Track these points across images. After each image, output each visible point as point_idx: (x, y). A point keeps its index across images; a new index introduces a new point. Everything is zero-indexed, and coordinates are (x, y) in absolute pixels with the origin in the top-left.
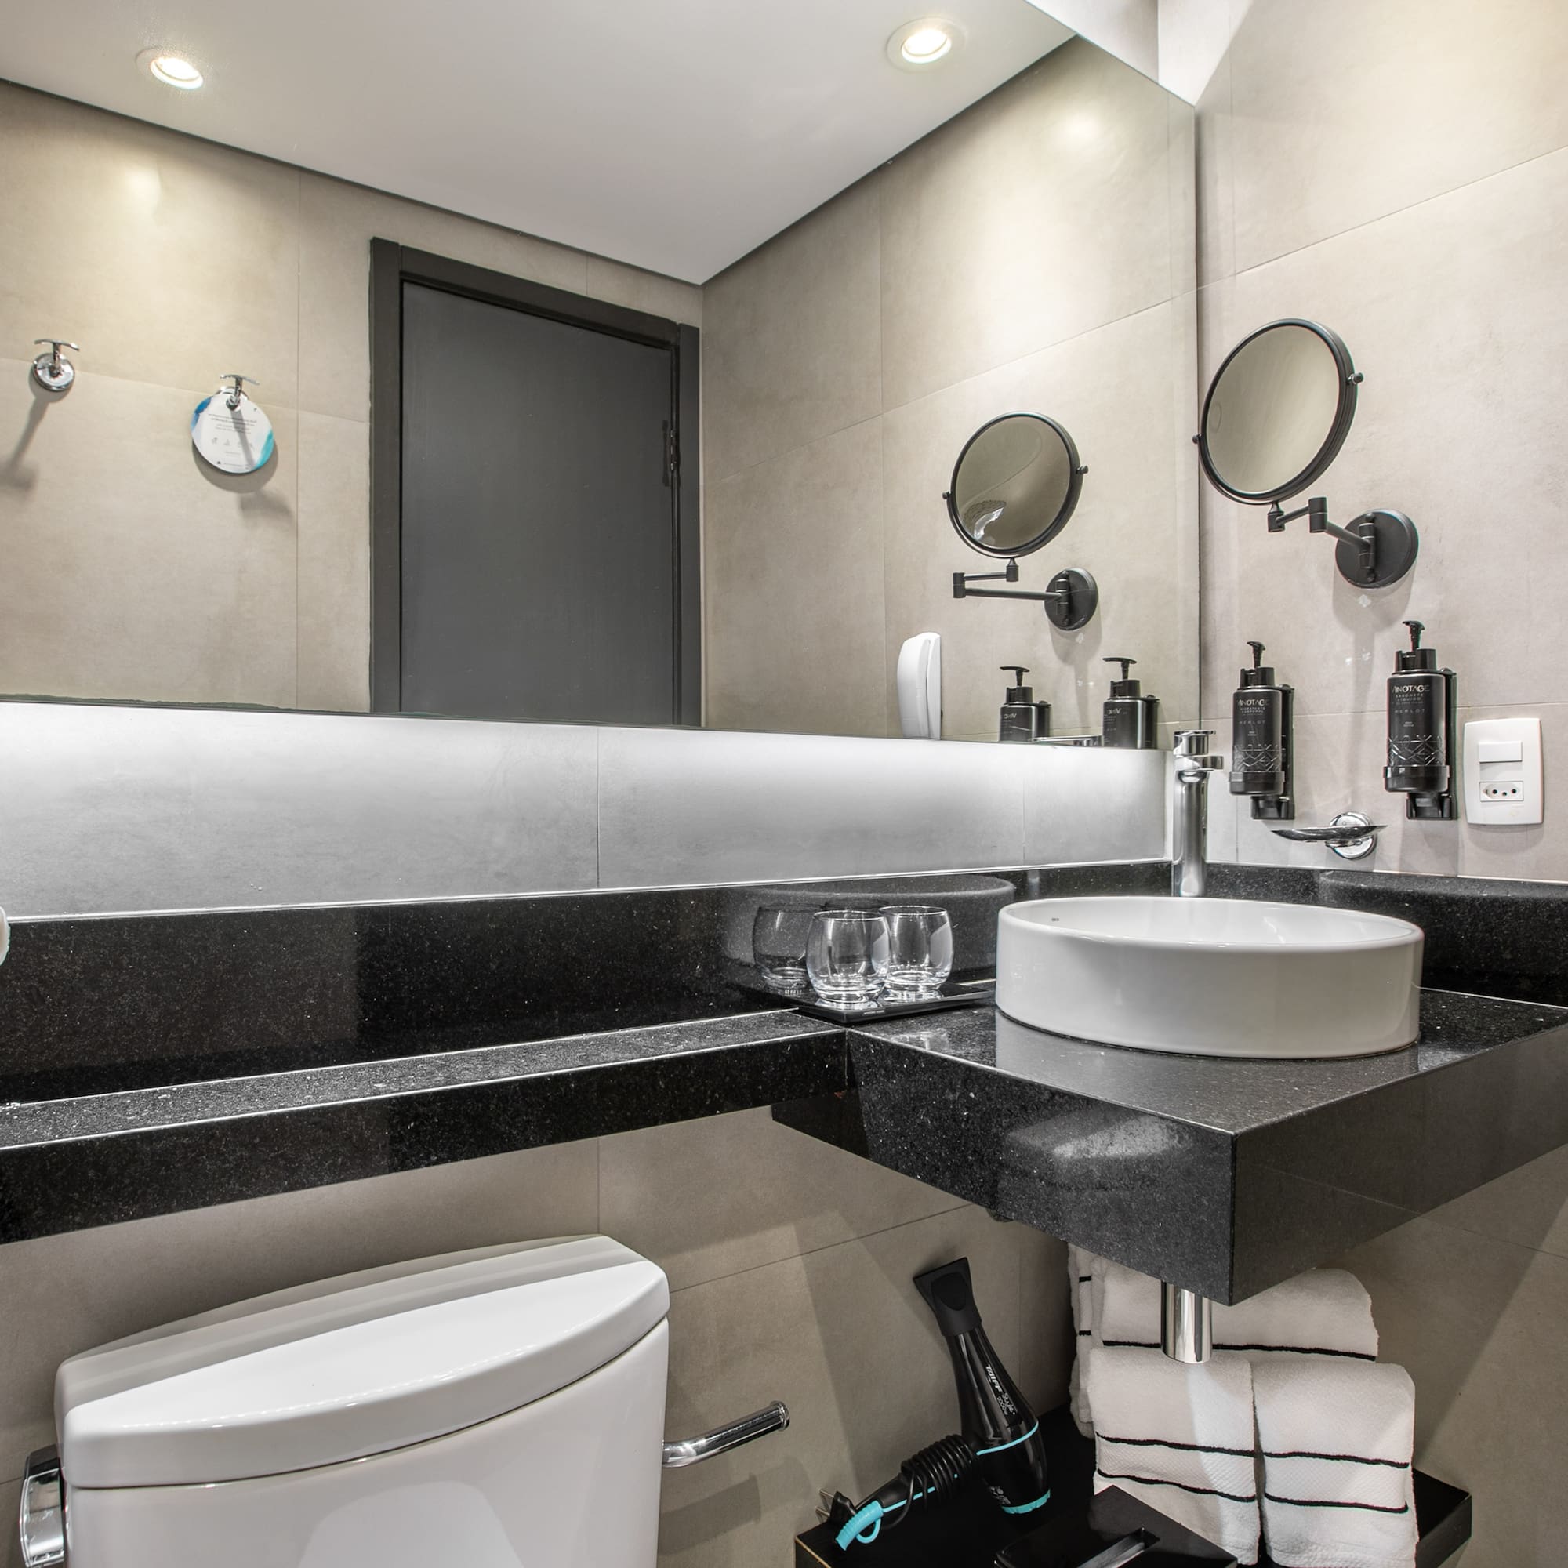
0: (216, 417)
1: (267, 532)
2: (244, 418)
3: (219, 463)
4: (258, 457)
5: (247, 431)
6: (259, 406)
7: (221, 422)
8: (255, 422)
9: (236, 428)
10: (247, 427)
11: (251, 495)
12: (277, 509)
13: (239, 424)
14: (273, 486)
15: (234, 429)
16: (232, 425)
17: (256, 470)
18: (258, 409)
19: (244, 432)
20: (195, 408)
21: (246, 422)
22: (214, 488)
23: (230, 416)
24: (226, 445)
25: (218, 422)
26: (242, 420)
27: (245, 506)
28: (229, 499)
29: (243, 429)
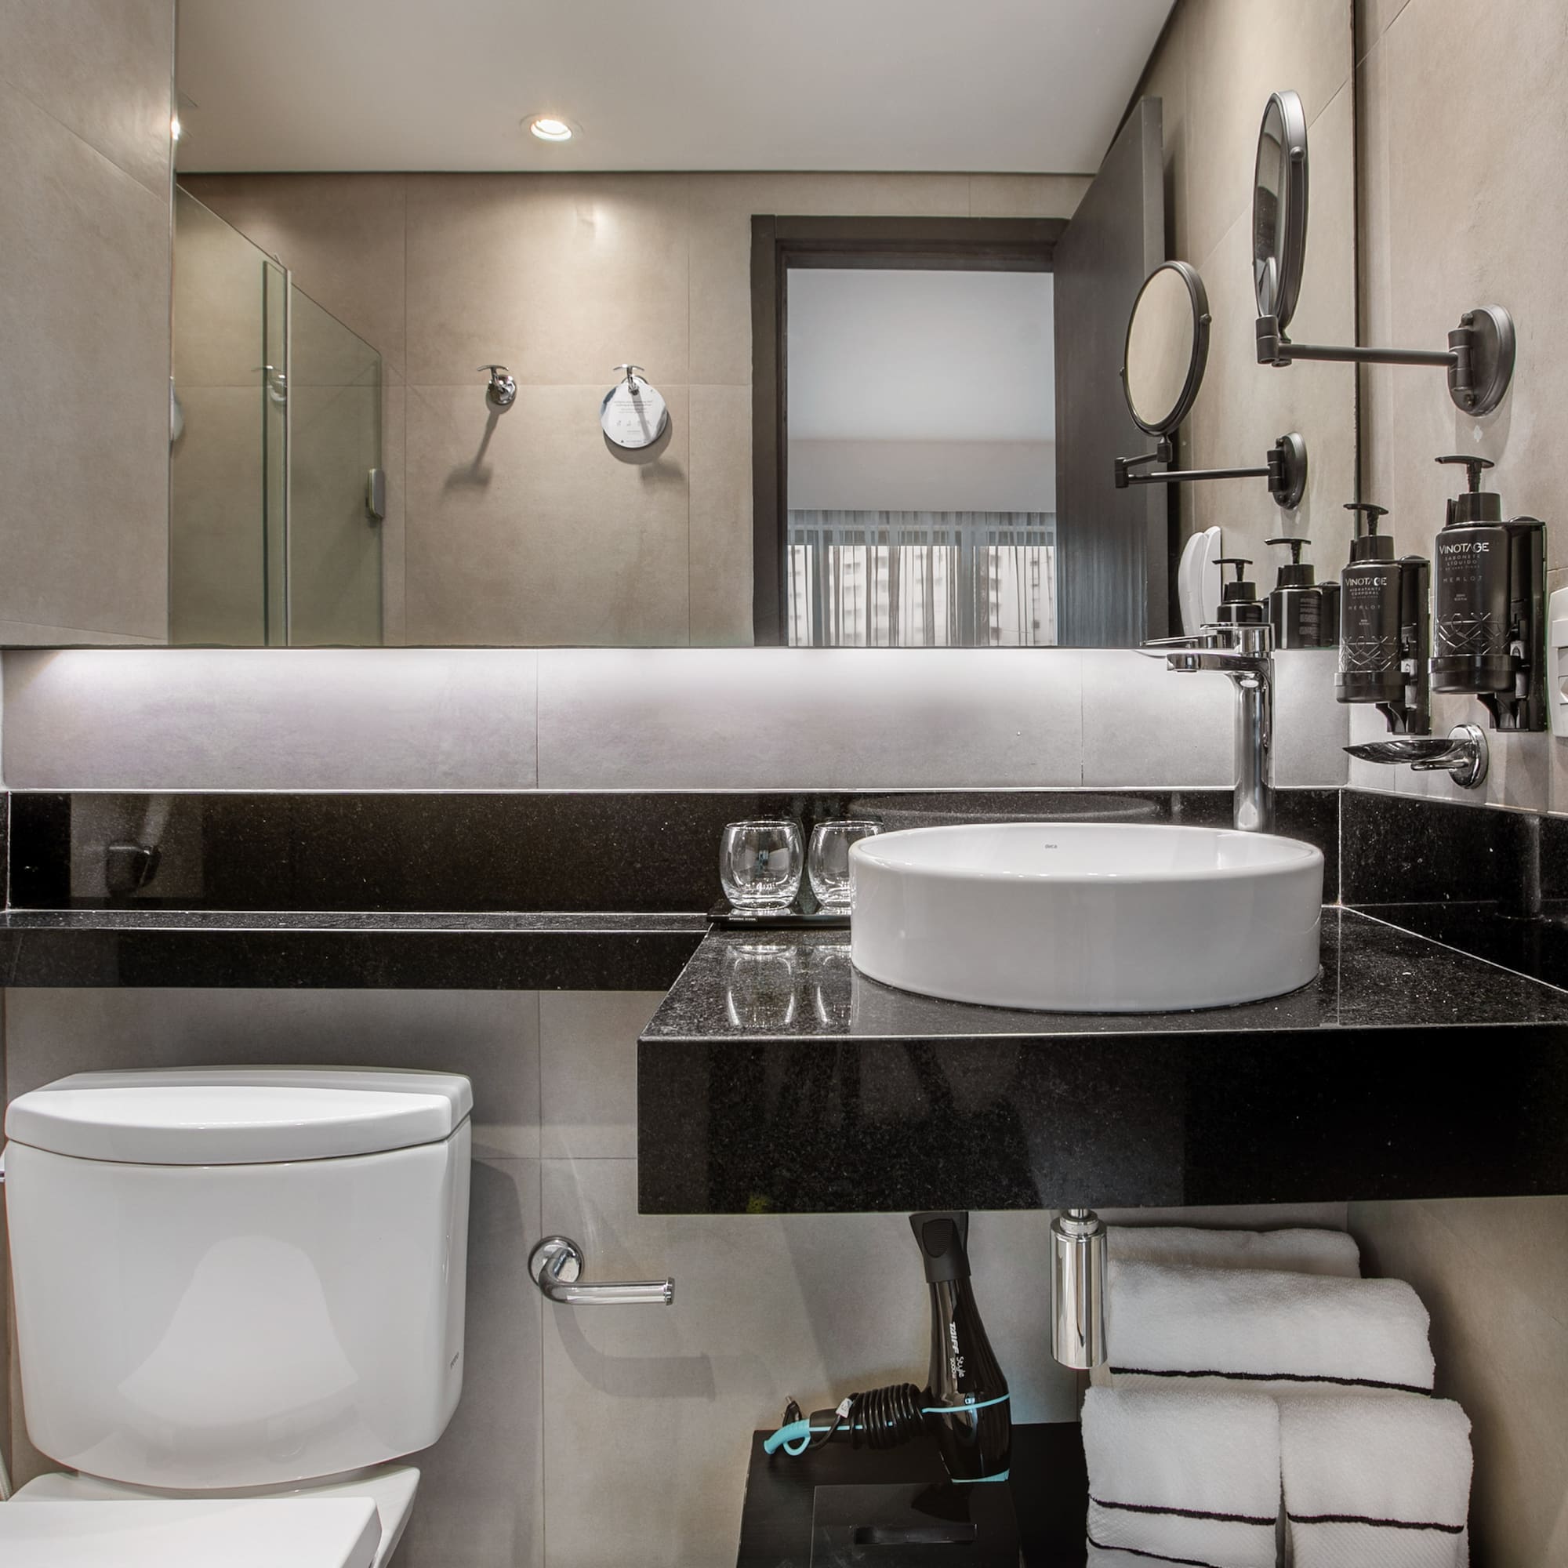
0: (620, 403)
1: (665, 495)
2: (643, 400)
3: (622, 442)
4: (653, 432)
5: (645, 411)
6: (656, 388)
7: (624, 407)
8: (651, 402)
9: (636, 409)
10: (645, 407)
11: (650, 465)
12: (671, 474)
13: (639, 407)
14: (668, 454)
15: (634, 411)
16: (633, 407)
17: (653, 442)
18: (654, 390)
19: (643, 412)
20: (604, 398)
21: (644, 404)
22: (621, 463)
23: (631, 400)
24: (628, 425)
25: (621, 407)
26: (641, 402)
27: (645, 476)
28: (634, 470)
29: (642, 409)
